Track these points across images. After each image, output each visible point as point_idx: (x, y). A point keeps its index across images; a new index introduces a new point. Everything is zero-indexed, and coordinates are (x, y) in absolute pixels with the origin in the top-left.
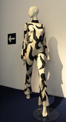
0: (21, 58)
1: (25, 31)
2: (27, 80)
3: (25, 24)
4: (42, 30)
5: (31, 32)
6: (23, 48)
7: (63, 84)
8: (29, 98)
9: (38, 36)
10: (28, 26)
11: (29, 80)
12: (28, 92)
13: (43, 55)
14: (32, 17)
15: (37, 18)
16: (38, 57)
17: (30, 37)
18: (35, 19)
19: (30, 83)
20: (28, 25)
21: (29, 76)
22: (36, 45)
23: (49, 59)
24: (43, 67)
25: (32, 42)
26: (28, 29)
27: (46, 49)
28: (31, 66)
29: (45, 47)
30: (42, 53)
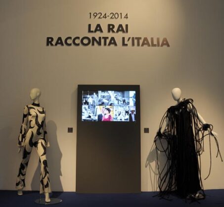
0: (19, 144)
1: (24, 115)
2: (22, 171)
3: (26, 107)
4: (44, 115)
5: (33, 117)
6: (21, 132)
7: (61, 175)
8: (21, 194)
9: (40, 122)
10: (29, 110)
11: (25, 170)
12: (22, 186)
13: (43, 142)
14: (34, 100)
15: (38, 101)
16: (38, 143)
17: (32, 122)
18: (36, 102)
19: (25, 175)
20: (29, 108)
21: (25, 165)
22: (37, 130)
23: (49, 145)
24: (44, 154)
25: (33, 127)
26: (29, 112)
27: (46, 135)
28: (29, 153)
29: (45, 133)
30: (42, 139)
